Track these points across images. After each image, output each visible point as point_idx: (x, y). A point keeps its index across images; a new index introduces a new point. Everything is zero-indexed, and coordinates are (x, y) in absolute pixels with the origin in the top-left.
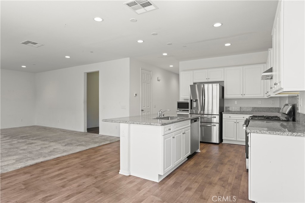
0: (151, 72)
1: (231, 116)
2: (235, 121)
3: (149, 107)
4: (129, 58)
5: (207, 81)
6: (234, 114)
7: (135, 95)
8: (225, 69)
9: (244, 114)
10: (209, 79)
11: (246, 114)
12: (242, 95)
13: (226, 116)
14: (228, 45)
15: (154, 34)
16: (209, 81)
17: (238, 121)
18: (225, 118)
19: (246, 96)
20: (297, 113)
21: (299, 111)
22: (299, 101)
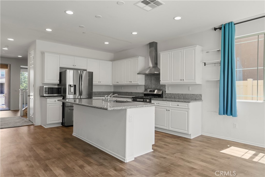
10: (75, 66)
20: (165, 94)
21: (167, 92)
22: (166, 88)
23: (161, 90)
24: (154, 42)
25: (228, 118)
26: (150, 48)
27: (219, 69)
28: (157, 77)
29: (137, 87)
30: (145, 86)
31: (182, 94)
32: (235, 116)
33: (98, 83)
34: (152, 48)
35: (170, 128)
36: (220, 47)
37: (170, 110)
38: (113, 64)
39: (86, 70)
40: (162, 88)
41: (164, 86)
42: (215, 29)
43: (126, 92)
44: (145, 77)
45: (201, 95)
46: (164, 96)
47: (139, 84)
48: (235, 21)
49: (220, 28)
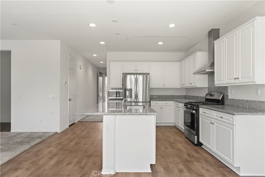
0: (76, 59)
1: (157, 103)
2: (160, 106)
3: (74, 96)
4: (59, 41)
5: (135, 72)
6: (160, 101)
7: (64, 83)
8: (151, 63)
9: (167, 101)
10: (137, 70)
11: (168, 101)
12: (163, 85)
13: (153, 103)
14: (161, 43)
15: (114, 21)
16: (137, 72)
17: (162, 107)
18: (153, 104)
19: (166, 86)
20: (228, 99)
21: (229, 98)
22: (229, 91)
26: (209, 38)
29: (202, 90)
31: (247, 101)
33: (162, 86)
35: (215, 149)
37: (215, 123)
40: (224, 91)
41: (226, 88)
44: (208, 77)
46: (226, 102)
47: (198, 87)
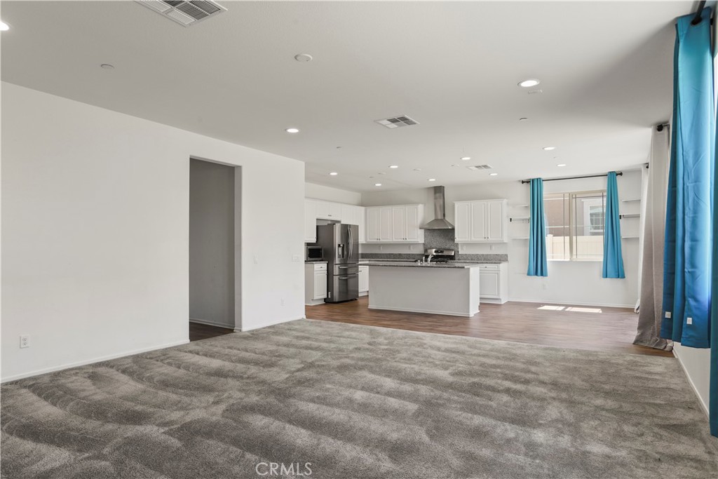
5: (328, 218)
16: (331, 218)
21: (460, 253)
23: (453, 250)
24: (441, 186)
25: (538, 279)
26: (434, 194)
27: (528, 226)
28: (449, 233)
29: (409, 247)
30: (424, 244)
31: (483, 255)
32: (546, 276)
34: (438, 195)
36: (529, 203)
38: (368, 211)
39: (339, 222)
40: (455, 248)
41: (458, 245)
42: (523, 182)
43: (390, 254)
44: (425, 233)
45: (507, 255)
46: (457, 258)
47: (414, 243)
48: (543, 177)
49: (528, 182)
